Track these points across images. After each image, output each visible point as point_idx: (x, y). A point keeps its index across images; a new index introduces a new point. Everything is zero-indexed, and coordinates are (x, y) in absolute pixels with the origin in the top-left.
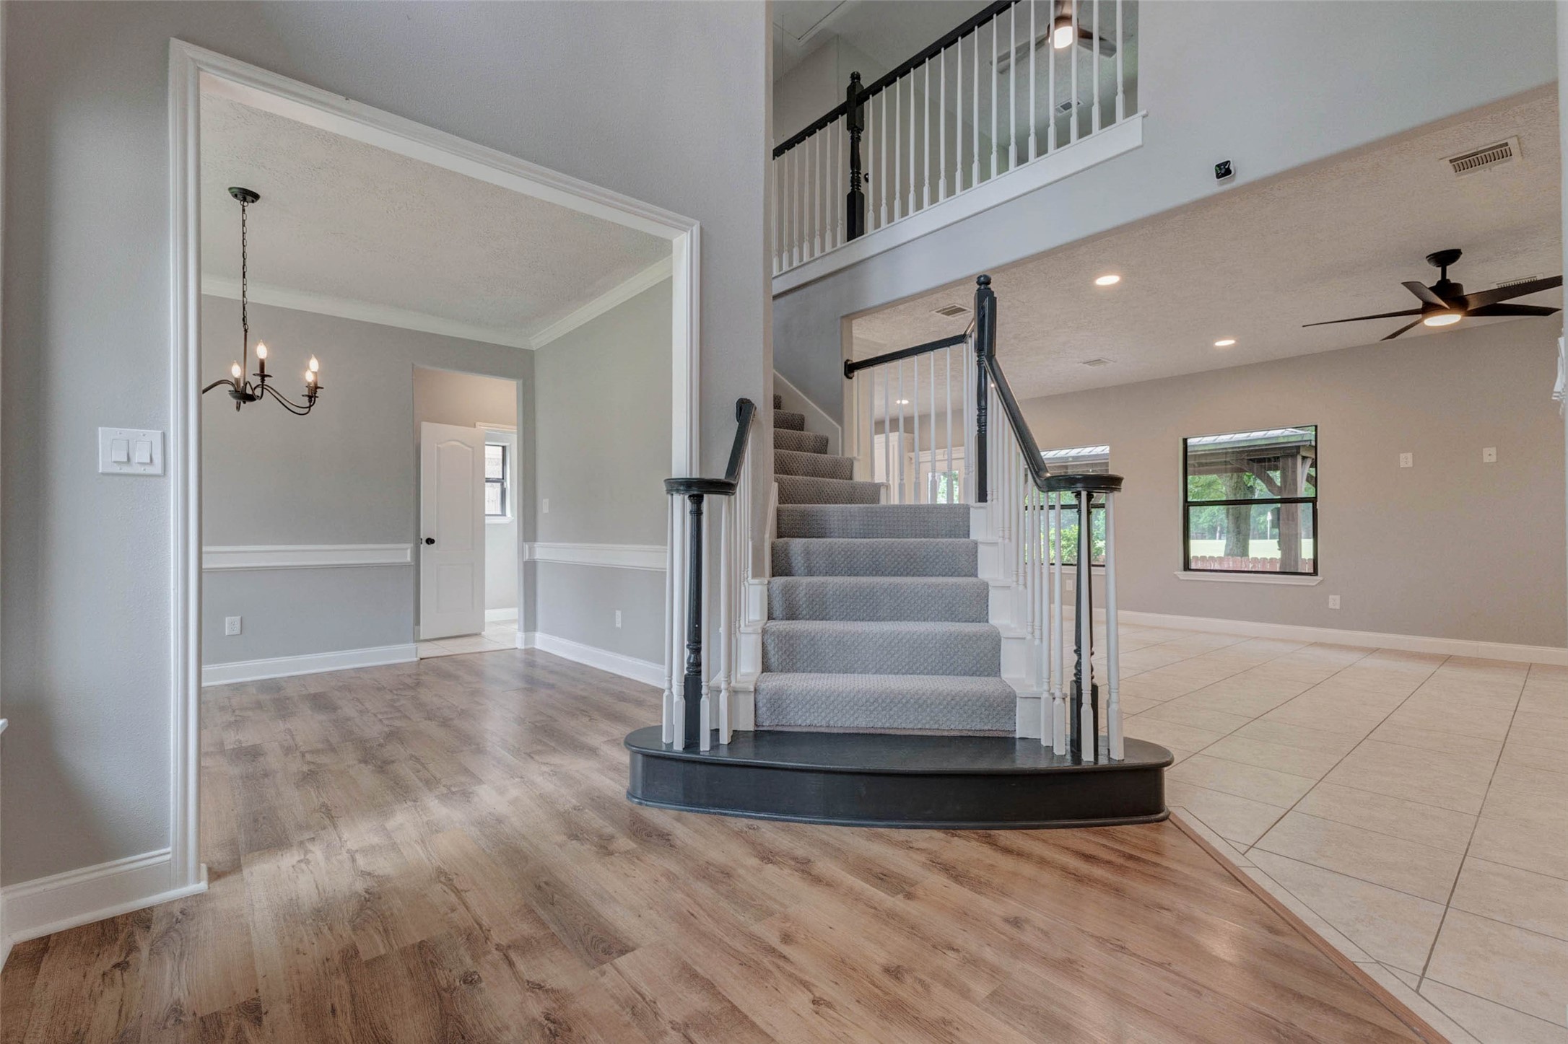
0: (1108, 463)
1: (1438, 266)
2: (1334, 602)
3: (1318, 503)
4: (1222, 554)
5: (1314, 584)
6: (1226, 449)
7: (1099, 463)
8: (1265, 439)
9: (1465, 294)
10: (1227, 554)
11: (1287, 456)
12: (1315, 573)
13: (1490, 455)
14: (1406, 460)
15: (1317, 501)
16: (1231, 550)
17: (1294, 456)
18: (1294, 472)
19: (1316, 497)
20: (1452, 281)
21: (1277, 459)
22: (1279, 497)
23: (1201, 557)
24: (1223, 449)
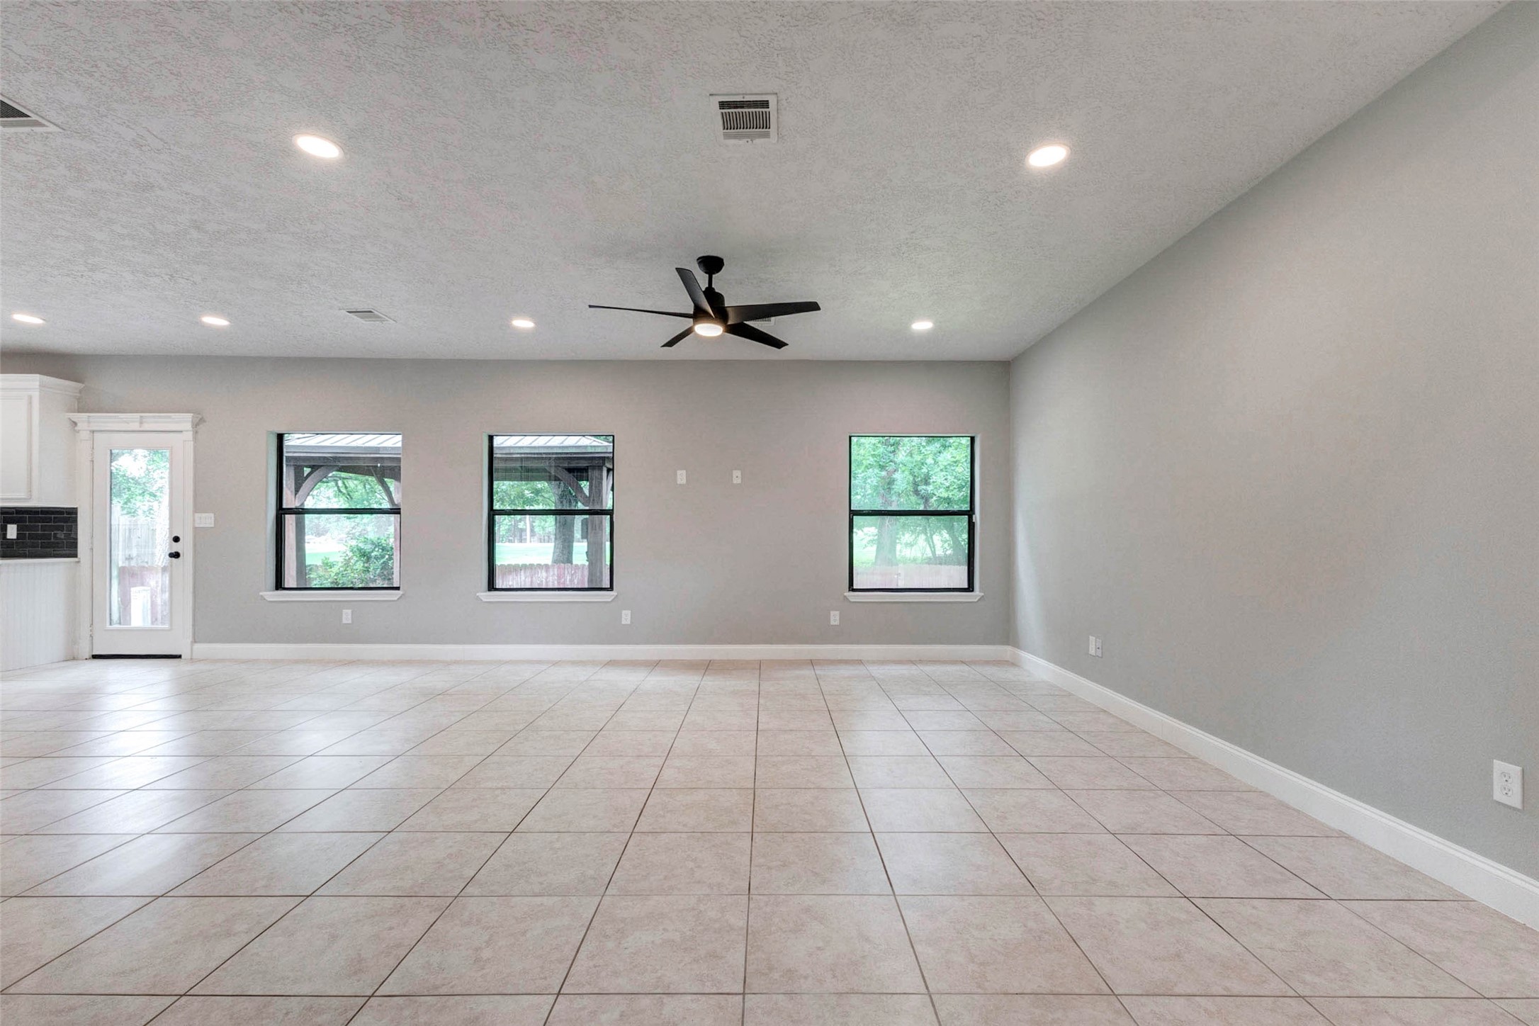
0: (400, 458)
1: (706, 273)
2: (626, 618)
3: (614, 516)
4: (549, 562)
5: (610, 600)
6: (541, 454)
7: (390, 458)
8: (575, 447)
9: (726, 305)
10: (555, 561)
11: (594, 468)
12: (611, 588)
13: (737, 477)
14: (682, 477)
15: (613, 514)
16: (558, 556)
17: (600, 468)
18: (600, 483)
19: (613, 510)
20: (717, 291)
21: (585, 470)
22: (587, 508)
23: (530, 565)
24: (537, 454)
